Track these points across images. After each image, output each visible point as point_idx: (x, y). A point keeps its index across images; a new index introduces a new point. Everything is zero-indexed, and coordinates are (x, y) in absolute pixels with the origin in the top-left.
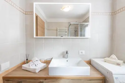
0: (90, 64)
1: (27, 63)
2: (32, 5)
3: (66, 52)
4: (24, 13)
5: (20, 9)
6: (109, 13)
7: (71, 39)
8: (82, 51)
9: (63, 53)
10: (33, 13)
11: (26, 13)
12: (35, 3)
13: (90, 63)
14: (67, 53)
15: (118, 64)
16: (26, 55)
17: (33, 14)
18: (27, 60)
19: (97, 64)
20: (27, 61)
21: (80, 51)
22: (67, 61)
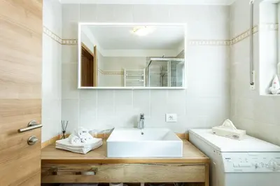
0: (188, 140)
1: (64, 137)
2: (75, 27)
3: (139, 117)
4: (60, 41)
5: (53, 36)
6: (221, 42)
7: (150, 91)
8: (171, 115)
9: (135, 118)
10: (77, 42)
11: (64, 42)
12: (80, 24)
13: (187, 138)
14: (141, 118)
15: (236, 137)
16: (63, 123)
17: (77, 44)
18: (64, 132)
19: (202, 139)
20: (64, 135)
21: (168, 116)
22: (142, 134)
